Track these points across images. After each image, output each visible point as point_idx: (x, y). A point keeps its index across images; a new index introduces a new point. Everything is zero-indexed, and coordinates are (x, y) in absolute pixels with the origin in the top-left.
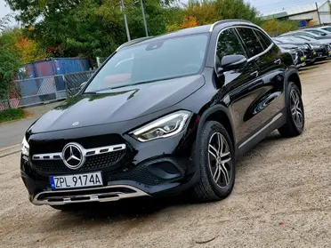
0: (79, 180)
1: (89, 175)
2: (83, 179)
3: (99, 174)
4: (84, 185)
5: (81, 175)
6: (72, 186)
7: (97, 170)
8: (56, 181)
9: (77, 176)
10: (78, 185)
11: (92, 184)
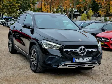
0: (84, 59)
1: (88, 58)
2: (86, 59)
3: (91, 58)
4: (85, 61)
5: (86, 58)
6: (81, 61)
7: (90, 56)
8: (75, 59)
9: (84, 58)
10: (84, 61)
11: (88, 61)
